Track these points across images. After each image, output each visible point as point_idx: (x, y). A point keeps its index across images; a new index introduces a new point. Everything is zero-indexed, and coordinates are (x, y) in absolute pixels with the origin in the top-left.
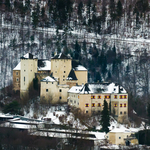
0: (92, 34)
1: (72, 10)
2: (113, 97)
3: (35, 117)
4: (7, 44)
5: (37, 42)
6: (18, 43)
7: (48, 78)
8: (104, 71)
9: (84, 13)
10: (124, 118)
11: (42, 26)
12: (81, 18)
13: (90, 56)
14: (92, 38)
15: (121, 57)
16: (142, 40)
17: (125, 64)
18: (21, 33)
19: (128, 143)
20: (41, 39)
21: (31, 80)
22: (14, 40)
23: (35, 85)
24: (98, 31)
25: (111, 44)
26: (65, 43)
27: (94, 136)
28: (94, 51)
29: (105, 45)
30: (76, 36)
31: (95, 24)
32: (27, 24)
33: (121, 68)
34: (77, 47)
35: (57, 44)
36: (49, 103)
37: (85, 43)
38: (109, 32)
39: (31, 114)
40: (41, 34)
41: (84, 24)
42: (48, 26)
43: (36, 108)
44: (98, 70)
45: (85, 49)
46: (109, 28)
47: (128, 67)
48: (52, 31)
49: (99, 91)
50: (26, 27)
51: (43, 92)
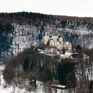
0: (71, 30)
1: (66, 24)
2: (67, 45)
3: (48, 51)
4: (49, 33)
5: (57, 32)
6: (52, 32)
7: (52, 41)
8: (74, 39)
9: (70, 24)
10: (70, 51)
11: (58, 28)
12: (69, 26)
13: (70, 35)
14: (71, 31)
15: (79, 36)
16: (84, 31)
17: (79, 37)
18: (53, 30)
19: (70, 57)
20: (58, 31)
21: (48, 41)
22: (51, 32)
23: (49, 42)
24: (73, 29)
25: (76, 33)
26: (64, 32)
27: (60, 55)
28: (71, 34)
29: (74, 33)
30: (67, 30)
31: (72, 27)
32: (55, 27)
33: (78, 39)
34: (67, 33)
35: (62, 32)
36: (51, 47)
37: (69, 32)
38: (76, 29)
39: (47, 50)
40: (58, 30)
41: (70, 27)
42: (60, 28)
43: (48, 48)
44: (72, 39)
45: (69, 34)
46: (76, 28)
47: (80, 38)
48: (61, 29)
49: (64, 44)
50: (54, 28)
51: (50, 44)
